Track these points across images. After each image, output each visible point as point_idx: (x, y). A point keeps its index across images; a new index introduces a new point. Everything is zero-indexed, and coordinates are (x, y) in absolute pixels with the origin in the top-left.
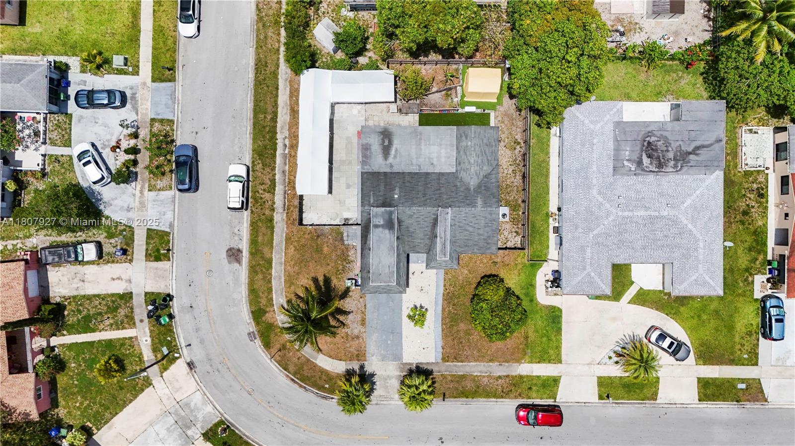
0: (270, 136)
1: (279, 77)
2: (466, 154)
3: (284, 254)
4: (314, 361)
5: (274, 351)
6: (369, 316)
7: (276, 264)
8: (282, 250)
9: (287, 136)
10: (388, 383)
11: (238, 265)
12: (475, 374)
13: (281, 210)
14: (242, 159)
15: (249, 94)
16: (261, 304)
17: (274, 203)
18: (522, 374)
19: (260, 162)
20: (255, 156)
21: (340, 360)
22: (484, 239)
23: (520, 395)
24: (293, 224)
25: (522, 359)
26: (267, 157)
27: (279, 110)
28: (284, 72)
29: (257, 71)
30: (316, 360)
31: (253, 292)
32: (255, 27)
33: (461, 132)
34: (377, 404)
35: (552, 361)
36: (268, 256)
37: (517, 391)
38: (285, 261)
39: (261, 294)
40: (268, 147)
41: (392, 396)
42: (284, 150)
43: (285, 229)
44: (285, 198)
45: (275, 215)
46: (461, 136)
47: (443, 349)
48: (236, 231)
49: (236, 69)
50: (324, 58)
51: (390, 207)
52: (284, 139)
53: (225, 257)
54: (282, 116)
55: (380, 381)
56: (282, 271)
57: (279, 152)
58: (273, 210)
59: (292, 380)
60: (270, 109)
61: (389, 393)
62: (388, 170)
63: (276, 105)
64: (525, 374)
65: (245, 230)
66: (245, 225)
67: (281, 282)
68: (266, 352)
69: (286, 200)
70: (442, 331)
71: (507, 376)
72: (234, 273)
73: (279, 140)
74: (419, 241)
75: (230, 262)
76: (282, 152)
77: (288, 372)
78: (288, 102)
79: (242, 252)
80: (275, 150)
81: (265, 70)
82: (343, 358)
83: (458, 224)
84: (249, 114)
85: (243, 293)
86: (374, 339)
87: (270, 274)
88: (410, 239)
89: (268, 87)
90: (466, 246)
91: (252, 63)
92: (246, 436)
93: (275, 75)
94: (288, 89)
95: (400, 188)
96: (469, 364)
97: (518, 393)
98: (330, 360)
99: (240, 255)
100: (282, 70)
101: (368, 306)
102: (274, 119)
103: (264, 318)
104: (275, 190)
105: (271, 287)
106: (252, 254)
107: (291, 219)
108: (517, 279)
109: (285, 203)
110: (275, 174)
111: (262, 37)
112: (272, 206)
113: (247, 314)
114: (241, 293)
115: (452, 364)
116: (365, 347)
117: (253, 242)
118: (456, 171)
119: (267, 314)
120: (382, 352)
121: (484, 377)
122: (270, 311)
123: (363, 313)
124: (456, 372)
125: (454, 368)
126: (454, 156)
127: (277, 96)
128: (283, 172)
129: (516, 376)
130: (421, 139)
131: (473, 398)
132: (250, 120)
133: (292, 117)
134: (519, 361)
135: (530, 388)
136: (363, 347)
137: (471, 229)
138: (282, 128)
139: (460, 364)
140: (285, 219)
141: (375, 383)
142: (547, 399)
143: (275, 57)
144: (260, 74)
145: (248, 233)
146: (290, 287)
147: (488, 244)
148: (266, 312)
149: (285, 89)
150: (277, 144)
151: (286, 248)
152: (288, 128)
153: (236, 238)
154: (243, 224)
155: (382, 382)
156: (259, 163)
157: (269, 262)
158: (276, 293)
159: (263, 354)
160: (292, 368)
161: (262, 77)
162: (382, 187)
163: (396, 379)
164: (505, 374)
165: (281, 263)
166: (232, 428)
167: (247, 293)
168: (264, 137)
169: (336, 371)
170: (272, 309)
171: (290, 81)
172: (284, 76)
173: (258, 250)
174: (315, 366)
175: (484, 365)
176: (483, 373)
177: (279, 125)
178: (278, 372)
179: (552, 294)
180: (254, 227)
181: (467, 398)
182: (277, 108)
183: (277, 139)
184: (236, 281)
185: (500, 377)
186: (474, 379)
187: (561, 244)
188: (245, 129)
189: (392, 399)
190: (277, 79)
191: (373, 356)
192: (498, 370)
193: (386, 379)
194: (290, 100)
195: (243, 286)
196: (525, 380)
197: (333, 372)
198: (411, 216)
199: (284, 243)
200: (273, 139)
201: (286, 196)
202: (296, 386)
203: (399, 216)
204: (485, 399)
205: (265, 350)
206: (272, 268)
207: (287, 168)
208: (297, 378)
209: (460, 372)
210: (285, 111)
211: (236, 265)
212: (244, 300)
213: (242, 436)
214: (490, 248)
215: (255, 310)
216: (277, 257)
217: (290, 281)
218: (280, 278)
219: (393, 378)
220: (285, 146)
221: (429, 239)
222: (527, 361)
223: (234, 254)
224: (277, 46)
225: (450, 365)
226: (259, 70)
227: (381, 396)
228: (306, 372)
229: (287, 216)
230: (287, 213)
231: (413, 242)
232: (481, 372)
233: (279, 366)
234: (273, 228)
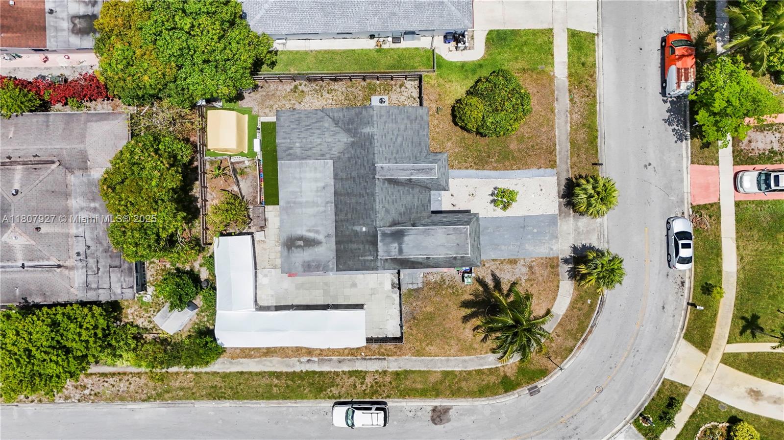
0: (299, 380)
1: (228, 371)
2: (310, 149)
3: (437, 358)
4: (560, 318)
5: (550, 365)
6: (506, 256)
7: (448, 366)
8: (432, 360)
9: (297, 359)
10: (583, 230)
11: (451, 410)
12: (569, 129)
13: (385, 363)
14: (326, 410)
15: (250, 405)
16: (496, 382)
17: (377, 371)
18: (566, 74)
19: (329, 390)
20: (322, 395)
21: (558, 287)
22: (411, 123)
23: (591, 76)
24: (400, 348)
25: (549, 75)
26: (323, 382)
27: (267, 370)
28: (222, 366)
29: (222, 397)
30: (559, 315)
31: (483, 392)
32: (169, 402)
33: (284, 155)
34: (608, 242)
35: (551, 40)
36: (439, 376)
37: (587, 80)
38: (445, 356)
39: (484, 383)
40: (311, 381)
41: (598, 225)
42: (314, 362)
43: (407, 357)
44: (371, 359)
45: (390, 370)
46: (290, 155)
47: (541, 168)
48: (411, 414)
49: (220, 422)
50: (203, 320)
51: (376, 236)
52: (301, 362)
53: (442, 426)
54: (274, 366)
55: (581, 240)
56: (456, 359)
57: (317, 368)
58: (385, 372)
59: (583, 341)
60: (265, 381)
61: (594, 229)
62: (333, 239)
63: (261, 374)
64: (567, 70)
65: (410, 404)
66: (404, 404)
67: (470, 360)
68: (552, 373)
69: (373, 357)
70: (519, 169)
71: (570, 91)
72: (461, 415)
73: (302, 369)
74: (416, 199)
75: (449, 420)
76: (316, 365)
77: (574, 347)
78: (258, 359)
79: (436, 407)
80: (314, 372)
81: (221, 387)
82: (555, 283)
83: (394, 155)
84: (272, 405)
85: (484, 403)
86: (532, 248)
87: (461, 372)
88: (414, 211)
89: (240, 384)
90: (420, 144)
91: (213, 404)
92: (651, 393)
93: (225, 376)
94: (242, 360)
95: (354, 225)
96: (557, 137)
97: (589, 78)
98: (558, 298)
99: (439, 408)
100: (219, 369)
101: (494, 257)
102: (278, 375)
103: (513, 378)
104: (361, 371)
105: (476, 371)
106: (437, 395)
107: (395, 351)
108: (456, 84)
109: (376, 359)
110: (343, 371)
111: (182, 393)
112: (380, 374)
113: (508, 398)
114: (483, 406)
115: (558, 157)
116: (542, 259)
117: (423, 393)
118: (331, 158)
119: (508, 374)
120: (547, 238)
121: (571, 118)
122: (504, 371)
123: (502, 263)
124: (567, 152)
125: (563, 154)
126: (314, 163)
127: (251, 373)
128: (340, 362)
129: (570, 81)
130: (294, 203)
131: (597, 131)
132: (279, 403)
133: (275, 355)
134: (552, 79)
135: (583, 64)
136: (542, 261)
137: (400, 139)
138: (288, 365)
139: (558, 147)
140: (396, 357)
141: (583, 246)
142: (594, 44)
143: (205, 378)
144: (225, 393)
145: (413, 400)
146: (475, 349)
147: (416, 118)
148: (505, 377)
149: (242, 364)
150: (307, 371)
151: (430, 355)
152: (288, 359)
153: (419, 414)
154: (403, 406)
155: (583, 237)
156: (331, 391)
157: (446, 374)
158: (482, 365)
159: (554, 377)
160: (569, 343)
161: (229, 392)
162: (355, 246)
163: (578, 221)
164: (568, 94)
165: (448, 360)
166: (643, 410)
167: (484, 399)
168: (299, 387)
169: (572, 291)
170: (502, 369)
171: (233, 358)
172: (227, 366)
173: (433, 387)
174: (566, 316)
175: (558, 119)
176: (567, 120)
177: (285, 370)
178: (574, 358)
179: (472, 42)
180: (405, 394)
181: (597, 137)
182: (265, 372)
183: (302, 371)
184: (471, 411)
185: (571, 100)
186: (575, 130)
187: (413, 33)
188: (291, 409)
189: (601, 225)
190: (230, 373)
191: (552, 249)
192: (562, 103)
193: (579, 233)
194: (255, 357)
195: (476, 403)
196: (573, 71)
197: (573, 296)
198: (387, 211)
199: (423, 358)
200: (302, 375)
201: (367, 357)
202: (590, 337)
203: (388, 225)
204: (598, 117)
205: (550, 375)
206: (453, 371)
207: (334, 358)
208: (582, 336)
209: (567, 146)
210: (268, 364)
211: (451, 412)
212: (491, 402)
213: (651, 398)
214: (421, 116)
215: (504, 388)
216: (440, 365)
217: (467, 349)
218: (465, 361)
219: (577, 225)
220: (309, 361)
221: (413, 188)
222: (551, 69)
223: (439, 416)
224: (191, 375)
225: (560, 159)
226: (220, 395)
227: (598, 238)
228: (574, 326)
229: (392, 356)
230: (388, 355)
231: (417, 206)
232: (566, 123)
233: (568, 358)
234: (406, 372)
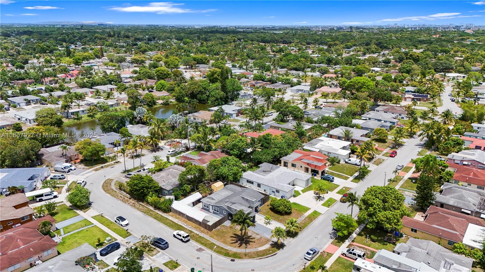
2: (232, 189)
4: (258, 250)
6: (257, 232)
11: (204, 251)
13: (200, 233)
16: (224, 252)
21: (265, 245)
24: (208, 233)
26: (181, 229)
29: (156, 219)
32: (145, 214)
34: (289, 245)
35: (309, 209)
36: (211, 243)
38: (217, 240)
39: (221, 251)
42: (185, 225)
44: (198, 231)
49: (150, 222)
51: (229, 202)
52: (182, 223)
53: (198, 252)
56: (219, 242)
58: (198, 235)
60: (169, 222)
62: (219, 201)
67: (223, 244)
68: (243, 259)
70: (278, 222)
72: (206, 253)
74: (245, 204)
77: (256, 258)
79: (202, 248)
80: (182, 226)
81: (159, 218)
83: (248, 195)
86: (266, 235)
89: (163, 219)
91: (153, 219)
93: (162, 216)
95: (226, 200)
98: (262, 247)
101: (253, 231)
105: (222, 247)
106: (205, 246)
111: (150, 214)
116: (266, 238)
117: (202, 243)
118: (234, 192)
119: (230, 253)
126: (230, 191)
128: (190, 228)
129: (307, 216)
131: (307, 226)
133: (178, 219)
134: (303, 214)
135: (314, 216)
140: (204, 234)
142: (320, 215)
145: (198, 243)
146: (227, 243)
148: (228, 253)
149: (169, 217)
151: (213, 238)
152: (180, 221)
153: (195, 247)
154: (193, 243)
158: (225, 247)
167: (216, 253)
168: (175, 226)
172: (165, 215)
174: (261, 251)
177: (176, 222)
184: (209, 254)
189: (291, 241)
192: (302, 218)
194: (173, 217)
196: (310, 215)
197: (267, 248)
200: (178, 225)
202: (263, 259)
206: (215, 244)
208: (261, 257)
210: (174, 220)
212: (218, 256)
215: (225, 255)
216: (214, 241)
217: (225, 242)
223: (200, 250)
224: (157, 213)
227: (287, 243)
228: (261, 254)
233: (251, 259)
234: (203, 238)
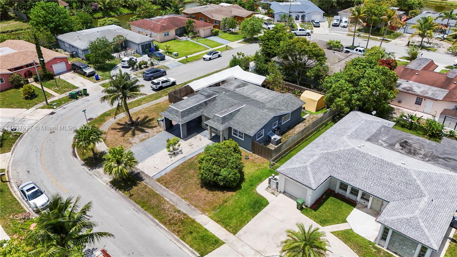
2: (277, 99)
3: (148, 106)
6: (149, 140)
12: (166, 199)
16: (113, 113)
18: (197, 220)
21: (108, 146)
23: (178, 232)
25: (207, 211)
34: (91, 175)
35: (228, 228)
37: (180, 227)
38: (145, 108)
41: (104, 177)
43: (162, 101)
45: (165, 96)
46: (281, 95)
47: (165, 174)
51: (217, 93)
56: (139, 109)
62: (232, 90)
64: (199, 222)
68: (84, 125)
70: (177, 167)
71: (185, 215)
74: (215, 111)
83: (243, 112)
86: (137, 149)
90: (238, 124)
96: (170, 191)
97: (179, 229)
101: (155, 136)
103: (105, 117)
106: (137, 100)
113: (102, 112)
115: (160, 184)
118: (266, 103)
119: (109, 117)
121: (169, 204)
122: (112, 116)
123: (148, 137)
124: (156, 190)
126: (269, 99)
129: (191, 218)
130: (260, 90)
131: (145, 210)
134: (204, 211)
135: (191, 233)
137: (248, 117)
139: (164, 188)
140: (166, 99)
142: (195, 250)
151: (153, 105)
156: (181, 85)
157: (139, 105)
164: (185, 212)
166: (19, 137)
173: (141, 101)
175: (178, 198)
179: (271, 192)
180: (151, 96)
181: (142, 207)
185: (179, 211)
186: (161, 201)
188: (191, 78)
189: (102, 178)
192: (183, 206)
198: (222, 100)
203: (217, 97)
204: (151, 217)
206: (137, 107)
209: (159, 191)
214: (251, 130)
215: (107, 113)
216: (145, 105)
218: (134, 111)
222: (210, 215)
225: (158, 185)
231: (212, 110)
232: (171, 200)
